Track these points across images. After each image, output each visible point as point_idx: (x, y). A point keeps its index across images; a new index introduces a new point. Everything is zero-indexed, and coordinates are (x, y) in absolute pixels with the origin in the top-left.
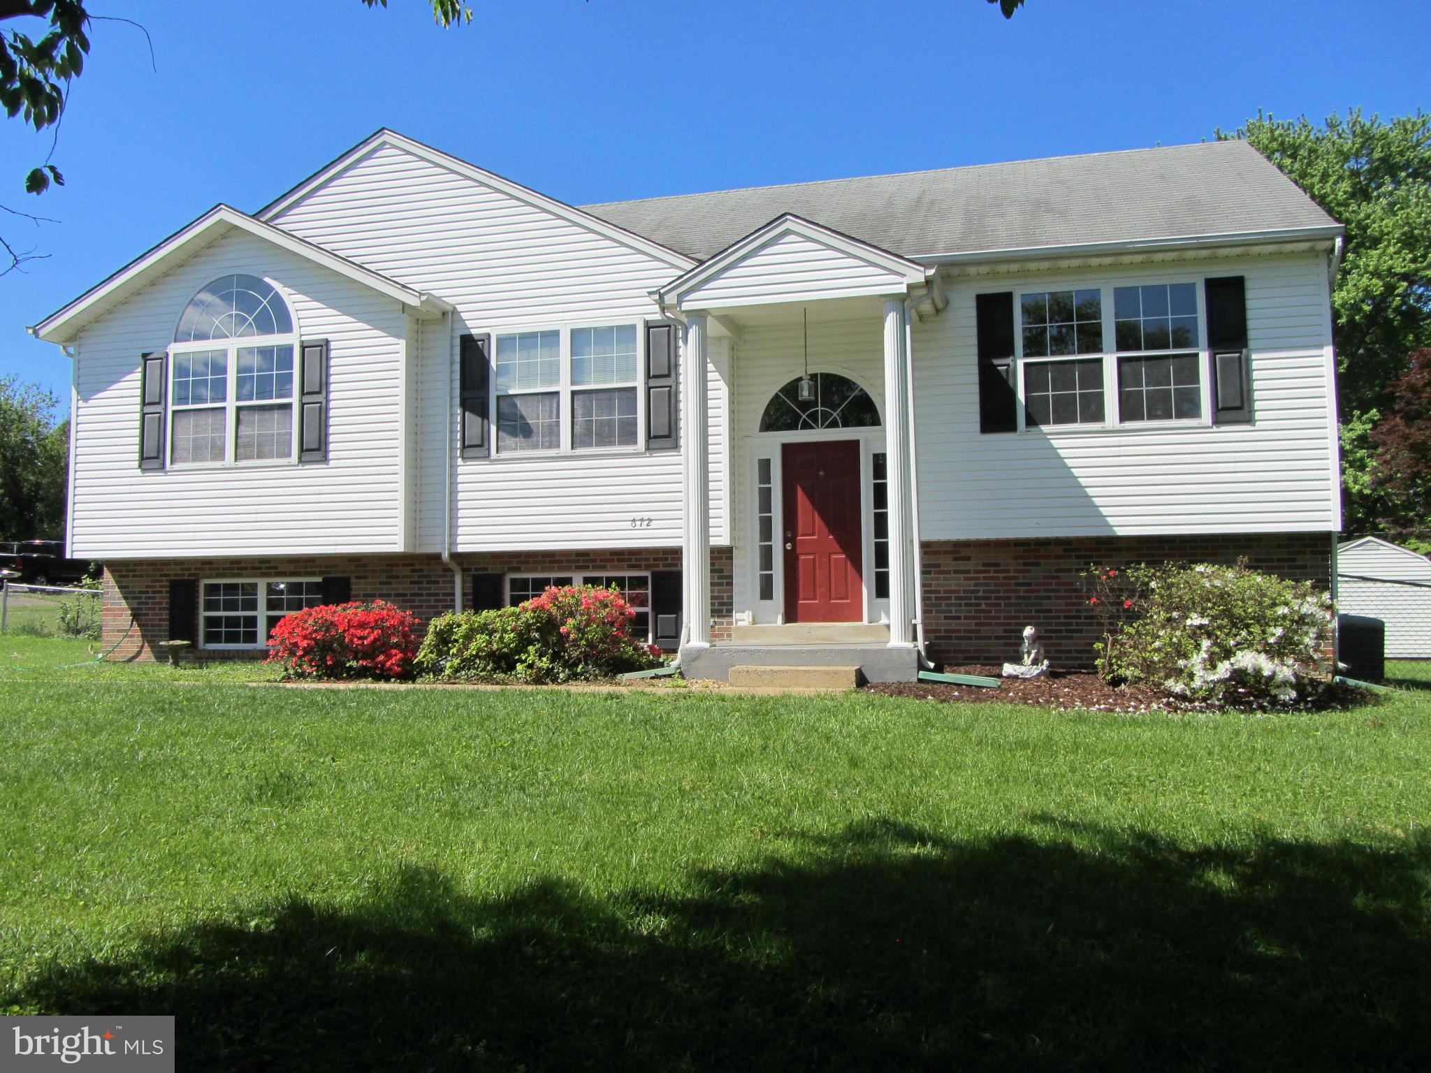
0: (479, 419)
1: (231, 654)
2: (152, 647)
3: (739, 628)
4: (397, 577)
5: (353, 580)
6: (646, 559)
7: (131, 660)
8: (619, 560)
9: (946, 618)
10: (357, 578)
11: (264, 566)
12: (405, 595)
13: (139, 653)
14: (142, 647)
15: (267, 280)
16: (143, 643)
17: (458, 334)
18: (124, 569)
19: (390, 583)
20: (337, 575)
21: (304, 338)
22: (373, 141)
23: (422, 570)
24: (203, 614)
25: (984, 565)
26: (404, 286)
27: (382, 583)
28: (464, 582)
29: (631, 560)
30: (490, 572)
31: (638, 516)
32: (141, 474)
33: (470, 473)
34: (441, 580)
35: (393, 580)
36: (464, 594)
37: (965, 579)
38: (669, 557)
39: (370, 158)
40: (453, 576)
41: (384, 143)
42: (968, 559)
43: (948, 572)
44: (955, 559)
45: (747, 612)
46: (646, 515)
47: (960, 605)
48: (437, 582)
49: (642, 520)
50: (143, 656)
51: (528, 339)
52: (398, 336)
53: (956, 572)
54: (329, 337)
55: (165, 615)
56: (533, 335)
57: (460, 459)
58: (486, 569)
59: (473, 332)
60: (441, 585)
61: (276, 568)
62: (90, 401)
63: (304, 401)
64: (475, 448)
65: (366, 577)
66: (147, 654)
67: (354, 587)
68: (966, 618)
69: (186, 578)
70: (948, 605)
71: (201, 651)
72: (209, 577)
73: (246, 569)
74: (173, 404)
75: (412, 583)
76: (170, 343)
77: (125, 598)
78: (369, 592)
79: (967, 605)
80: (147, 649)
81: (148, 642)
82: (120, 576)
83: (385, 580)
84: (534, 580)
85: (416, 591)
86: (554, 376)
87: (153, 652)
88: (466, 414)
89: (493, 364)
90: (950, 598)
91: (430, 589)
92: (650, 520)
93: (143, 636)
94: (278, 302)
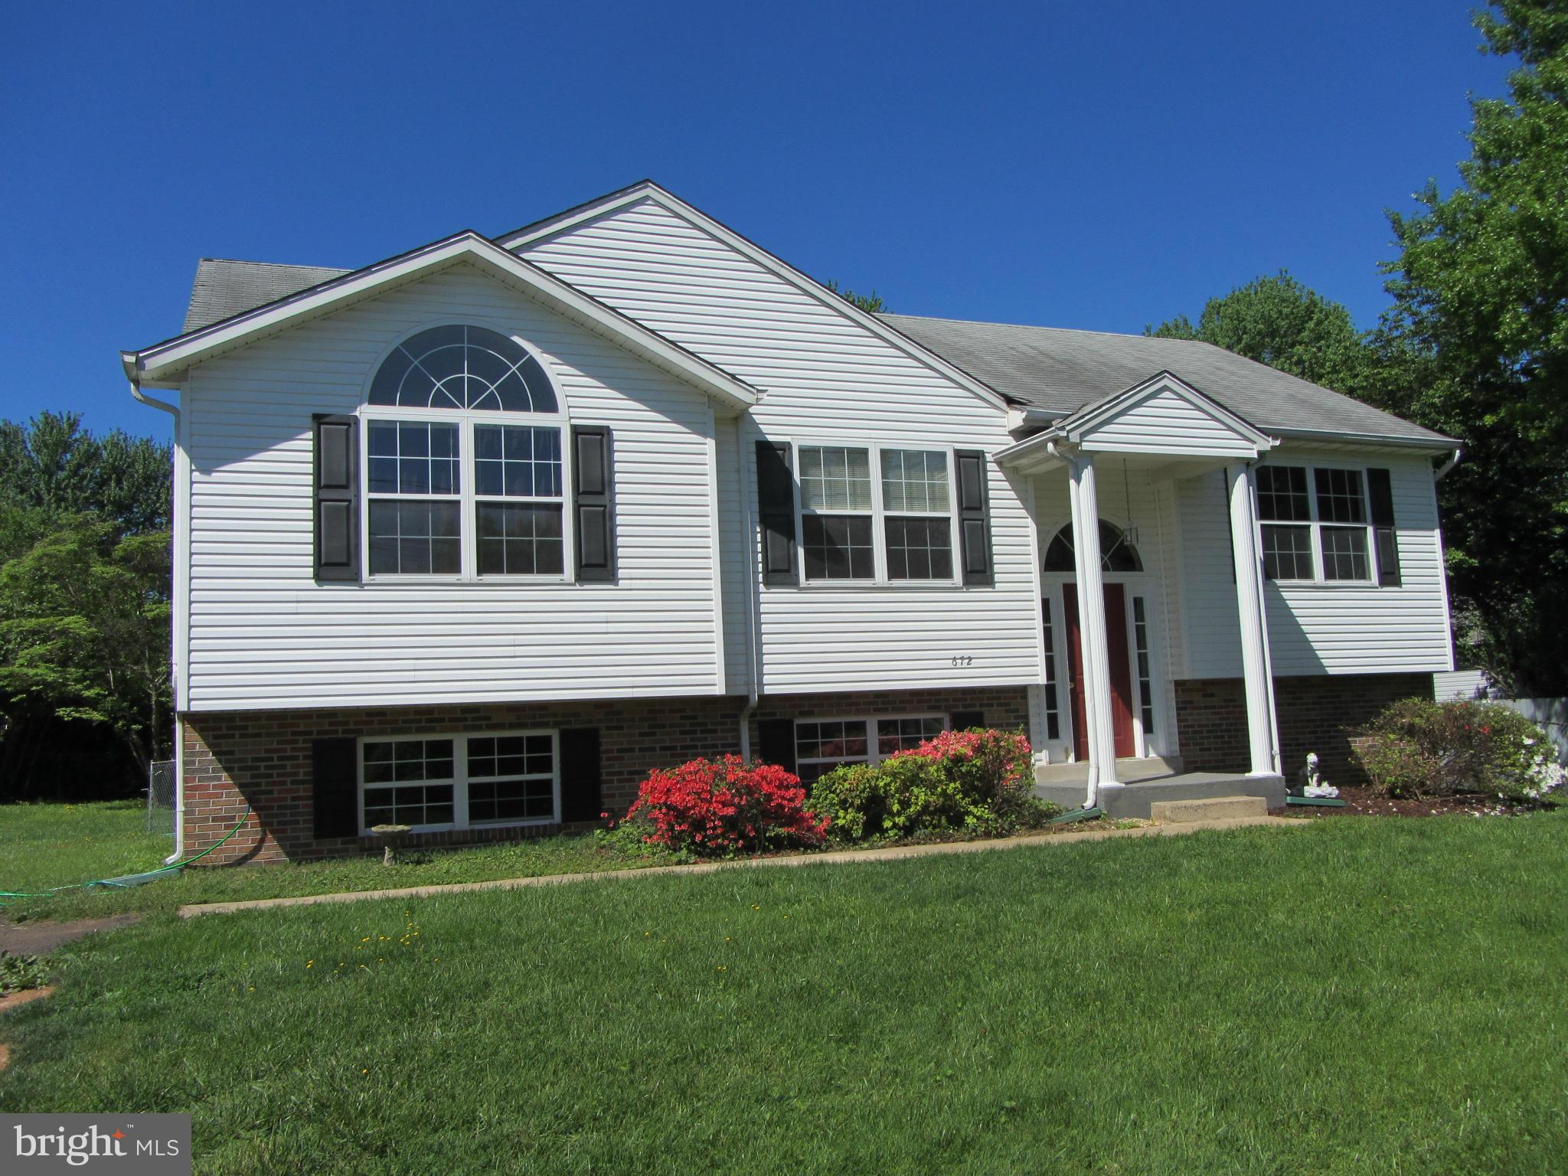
0: (785, 540)
1: (423, 840)
2: (279, 840)
3: (1040, 768)
4: (663, 726)
5: (603, 732)
6: (946, 700)
7: (241, 861)
8: (919, 701)
9: (1201, 750)
10: (608, 728)
11: (470, 716)
12: (674, 748)
13: (256, 850)
14: (262, 841)
15: (516, 339)
16: (265, 833)
17: (753, 438)
18: (224, 725)
19: (654, 734)
20: (577, 727)
21: (575, 422)
22: (632, 192)
23: (695, 717)
24: (363, 786)
25: (1225, 701)
26: (733, 376)
27: (642, 735)
28: (750, 729)
29: (930, 701)
30: (778, 717)
31: (959, 654)
32: (316, 587)
33: (773, 602)
34: (719, 728)
35: (658, 730)
36: (751, 744)
37: (1212, 714)
38: (968, 697)
39: (628, 212)
40: (738, 723)
41: (647, 197)
42: (1213, 695)
43: (1199, 708)
44: (1205, 696)
45: (1044, 751)
46: (966, 653)
47: (1209, 737)
48: (714, 731)
49: (962, 658)
50: (263, 855)
51: (835, 454)
52: (705, 435)
53: (1206, 707)
54: (612, 425)
55: (305, 791)
56: (839, 451)
57: (761, 585)
58: (774, 714)
59: (770, 438)
60: (719, 734)
61: (489, 718)
62: (214, 474)
63: (581, 502)
64: (780, 574)
65: (621, 728)
66: (272, 850)
67: (603, 740)
68: (1216, 749)
69: (340, 735)
70: (1201, 738)
71: (363, 839)
72: (371, 734)
73: (442, 720)
74: (370, 490)
75: (683, 733)
76: (361, 403)
77: (227, 769)
78: (625, 746)
79: (1215, 737)
80: (271, 843)
81: (272, 832)
82: (216, 737)
83: (646, 730)
84: (823, 725)
85: (688, 743)
86: (865, 497)
87: (282, 846)
88: (768, 532)
89: (797, 476)
90: (1202, 732)
91: (705, 739)
92: (970, 659)
93: (262, 824)
94: (534, 371)
